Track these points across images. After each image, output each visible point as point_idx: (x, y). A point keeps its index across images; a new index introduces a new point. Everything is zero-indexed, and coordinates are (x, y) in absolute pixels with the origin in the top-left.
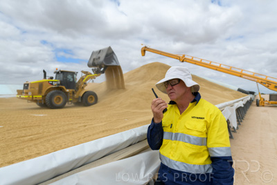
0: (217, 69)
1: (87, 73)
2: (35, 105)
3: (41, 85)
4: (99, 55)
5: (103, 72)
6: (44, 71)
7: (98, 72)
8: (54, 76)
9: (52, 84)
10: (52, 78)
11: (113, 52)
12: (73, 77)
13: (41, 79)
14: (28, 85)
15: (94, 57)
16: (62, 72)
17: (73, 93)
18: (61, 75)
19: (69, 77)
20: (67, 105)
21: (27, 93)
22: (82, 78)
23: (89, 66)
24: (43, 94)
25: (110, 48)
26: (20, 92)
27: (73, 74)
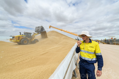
0: (70, 33)
1: (35, 33)
2: (17, 44)
3: (19, 37)
4: (39, 28)
5: (40, 33)
6: (20, 32)
7: (38, 33)
8: (24, 34)
9: (23, 37)
10: (23, 35)
11: (43, 27)
12: (30, 35)
13: (19, 35)
14: (14, 37)
15: (37, 29)
16: (27, 33)
17: (31, 40)
18: (26, 34)
19: (29, 34)
20: (28, 43)
21: (14, 40)
22: (33, 35)
23: (35, 32)
24: (20, 40)
25: (42, 26)
26: (11, 39)
27: (30, 33)
